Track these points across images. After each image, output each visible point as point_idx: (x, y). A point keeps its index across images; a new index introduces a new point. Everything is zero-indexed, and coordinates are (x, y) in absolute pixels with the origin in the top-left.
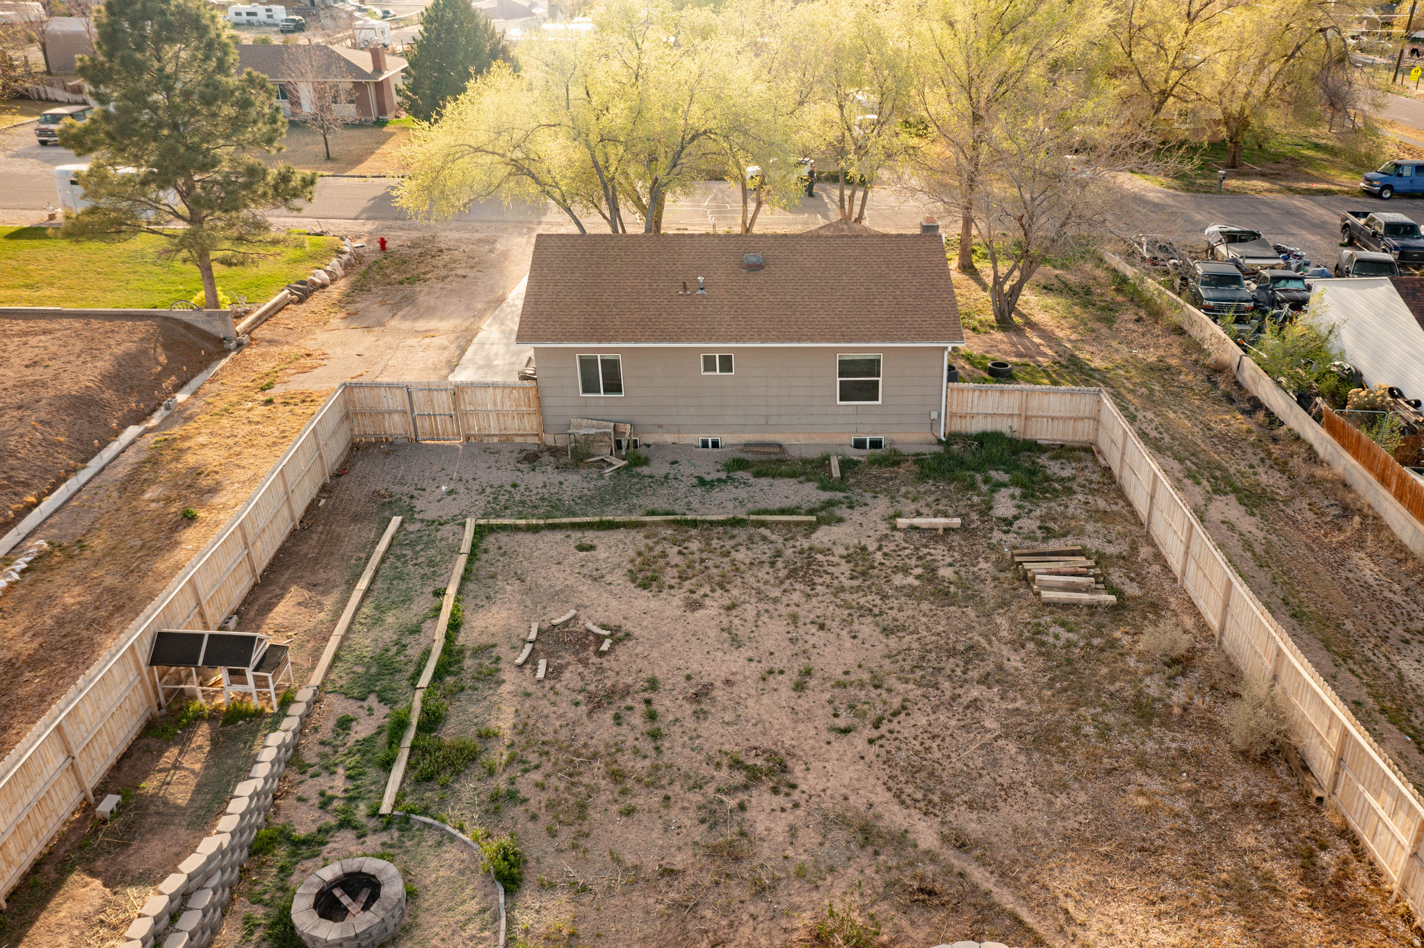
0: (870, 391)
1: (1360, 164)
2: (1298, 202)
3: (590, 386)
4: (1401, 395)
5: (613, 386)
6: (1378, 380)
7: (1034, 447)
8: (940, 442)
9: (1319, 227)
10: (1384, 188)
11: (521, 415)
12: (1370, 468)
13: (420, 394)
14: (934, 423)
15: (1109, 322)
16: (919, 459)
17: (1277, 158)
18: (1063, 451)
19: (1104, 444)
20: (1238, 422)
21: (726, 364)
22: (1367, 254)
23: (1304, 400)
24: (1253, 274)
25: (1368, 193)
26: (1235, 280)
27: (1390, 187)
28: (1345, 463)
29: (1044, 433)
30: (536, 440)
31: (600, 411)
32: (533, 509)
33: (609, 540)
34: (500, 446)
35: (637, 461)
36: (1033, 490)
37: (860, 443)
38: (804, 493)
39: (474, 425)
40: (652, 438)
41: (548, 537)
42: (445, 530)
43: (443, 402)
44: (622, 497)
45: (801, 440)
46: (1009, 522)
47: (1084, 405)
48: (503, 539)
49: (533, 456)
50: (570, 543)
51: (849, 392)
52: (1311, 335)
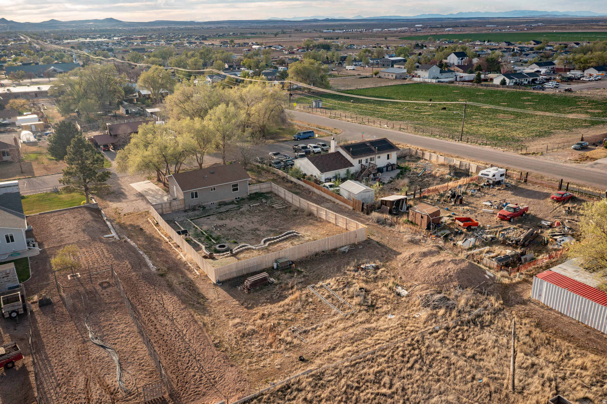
0: (237, 189)
1: (292, 132)
2: (282, 144)
3: (193, 197)
5: (196, 196)
6: (309, 174)
7: (263, 193)
8: (248, 196)
9: (288, 149)
11: (181, 205)
12: (311, 186)
13: (164, 204)
14: (247, 193)
15: (261, 174)
16: (247, 198)
17: (272, 134)
18: (267, 193)
19: (273, 190)
20: (290, 185)
21: (214, 189)
22: (300, 154)
23: (299, 179)
24: (282, 161)
26: (279, 163)
27: (299, 138)
28: (308, 186)
29: (264, 191)
31: (194, 202)
32: (195, 217)
33: (211, 217)
34: (178, 211)
35: (204, 208)
36: (267, 198)
37: (236, 198)
38: (234, 206)
39: (173, 208)
40: (203, 205)
41: (201, 219)
42: (184, 222)
43: (168, 205)
44: (207, 212)
45: (227, 200)
46: (266, 203)
47: (269, 185)
48: (194, 220)
49: (185, 211)
50: (205, 218)
51: (234, 190)
52: (296, 169)
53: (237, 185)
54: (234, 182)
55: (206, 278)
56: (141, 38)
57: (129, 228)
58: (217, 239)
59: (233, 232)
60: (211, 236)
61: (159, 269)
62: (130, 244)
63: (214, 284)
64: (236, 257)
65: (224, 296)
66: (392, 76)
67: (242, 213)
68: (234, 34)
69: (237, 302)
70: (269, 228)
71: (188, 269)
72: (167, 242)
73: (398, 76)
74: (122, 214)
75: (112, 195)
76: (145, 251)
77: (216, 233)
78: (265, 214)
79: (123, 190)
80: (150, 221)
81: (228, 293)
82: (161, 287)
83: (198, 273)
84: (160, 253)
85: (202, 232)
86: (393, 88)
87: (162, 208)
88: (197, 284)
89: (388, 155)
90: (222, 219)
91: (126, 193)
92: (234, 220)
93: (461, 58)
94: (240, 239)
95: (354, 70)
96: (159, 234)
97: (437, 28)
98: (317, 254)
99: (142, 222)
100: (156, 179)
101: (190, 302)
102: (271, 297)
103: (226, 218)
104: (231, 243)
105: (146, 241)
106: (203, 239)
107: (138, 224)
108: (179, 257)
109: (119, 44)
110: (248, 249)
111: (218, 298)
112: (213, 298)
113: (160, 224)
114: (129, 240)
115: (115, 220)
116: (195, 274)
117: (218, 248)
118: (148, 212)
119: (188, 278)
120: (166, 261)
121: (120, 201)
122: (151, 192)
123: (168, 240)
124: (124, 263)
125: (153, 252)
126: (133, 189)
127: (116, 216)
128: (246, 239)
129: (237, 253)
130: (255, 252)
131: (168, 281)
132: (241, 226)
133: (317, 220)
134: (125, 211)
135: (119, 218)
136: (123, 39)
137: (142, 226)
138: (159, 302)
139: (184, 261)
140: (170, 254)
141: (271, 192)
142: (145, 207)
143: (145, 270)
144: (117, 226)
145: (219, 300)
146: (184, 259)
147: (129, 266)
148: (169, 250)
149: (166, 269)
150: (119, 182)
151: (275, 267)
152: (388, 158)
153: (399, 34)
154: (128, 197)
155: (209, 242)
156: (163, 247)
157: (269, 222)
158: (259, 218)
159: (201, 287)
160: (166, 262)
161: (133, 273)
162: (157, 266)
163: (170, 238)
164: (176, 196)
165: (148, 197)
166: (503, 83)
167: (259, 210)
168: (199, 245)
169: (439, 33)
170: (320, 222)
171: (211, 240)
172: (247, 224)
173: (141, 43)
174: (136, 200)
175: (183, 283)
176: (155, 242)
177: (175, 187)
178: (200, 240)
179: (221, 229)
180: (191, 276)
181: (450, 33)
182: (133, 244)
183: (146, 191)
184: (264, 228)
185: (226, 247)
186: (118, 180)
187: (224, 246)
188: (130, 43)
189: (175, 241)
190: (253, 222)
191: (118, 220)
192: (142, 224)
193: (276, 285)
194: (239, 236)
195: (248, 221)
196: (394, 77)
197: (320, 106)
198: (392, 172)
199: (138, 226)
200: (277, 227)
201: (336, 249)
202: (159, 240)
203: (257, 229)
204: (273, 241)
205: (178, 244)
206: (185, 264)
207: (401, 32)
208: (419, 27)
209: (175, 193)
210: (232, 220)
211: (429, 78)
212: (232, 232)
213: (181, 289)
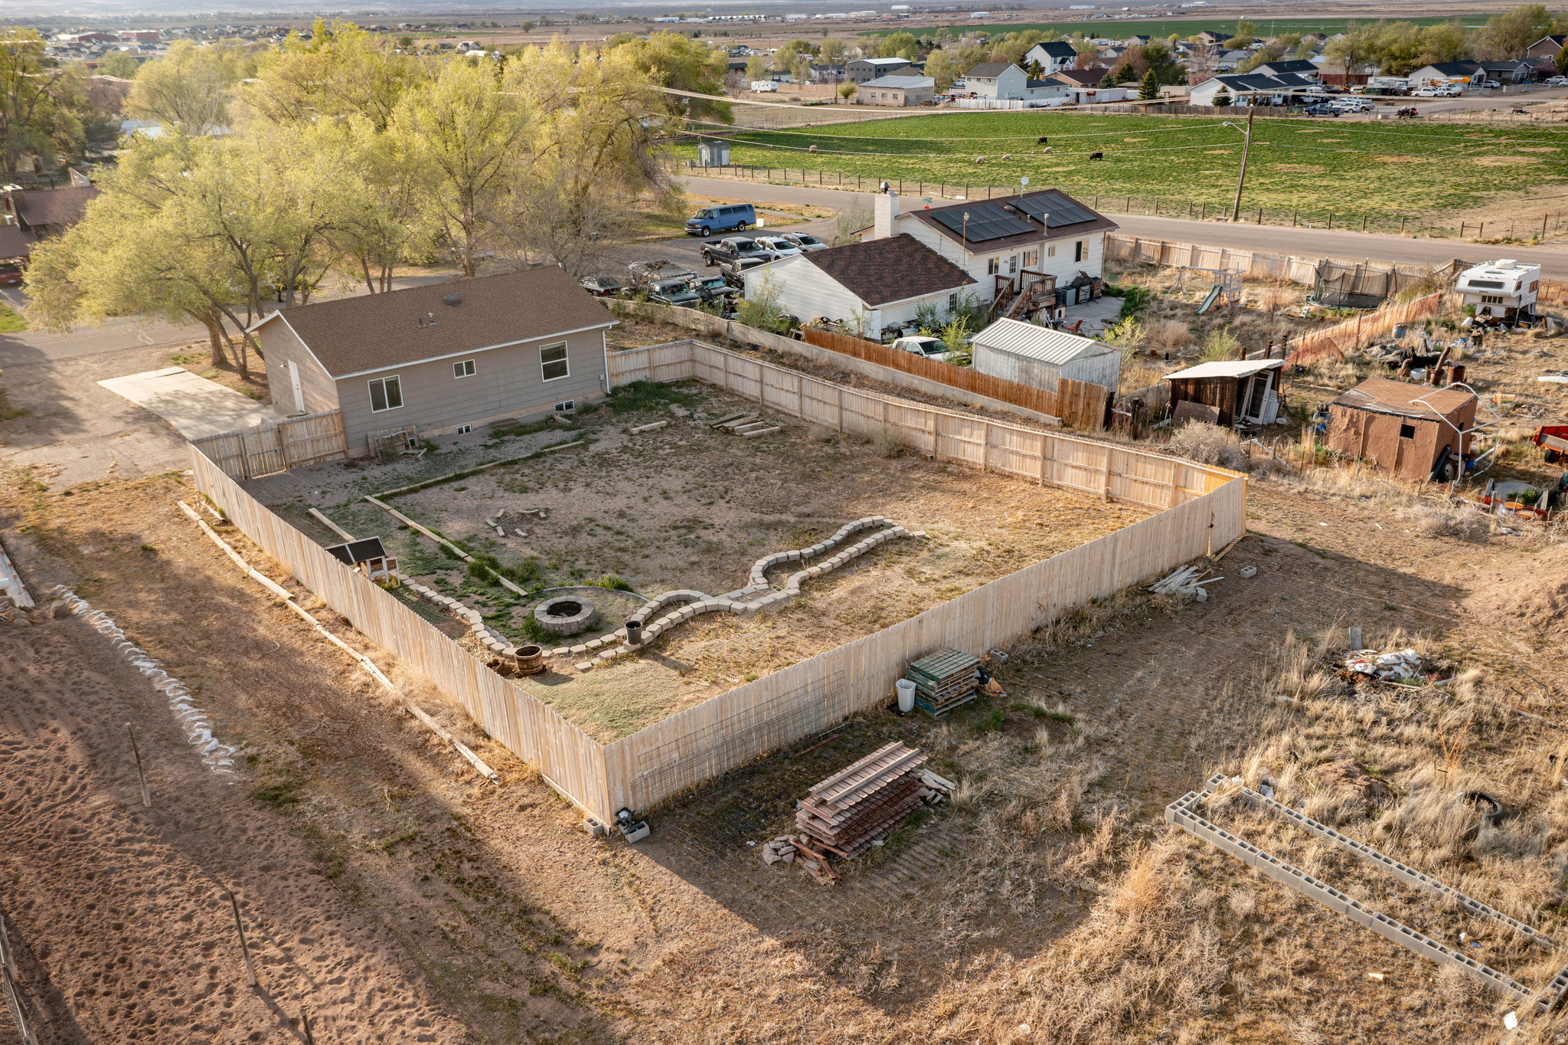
0: (561, 369)
2: (654, 247)
3: (378, 404)
4: (828, 320)
5: (395, 401)
6: (810, 317)
7: (663, 385)
8: (608, 395)
10: (704, 228)
11: (329, 438)
12: (845, 351)
13: (252, 438)
14: (603, 383)
16: (607, 404)
18: (679, 384)
19: (702, 372)
21: (470, 366)
24: (687, 283)
25: (693, 234)
26: (681, 288)
27: (707, 227)
28: (827, 353)
29: (665, 376)
30: (342, 456)
31: (387, 422)
32: (397, 485)
33: (470, 483)
34: (318, 466)
35: (431, 447)
36: (686, 401)
37: (560, 408)
38: (559, 435)
39: (295, 454)
40: (426, 435)
41: (429, 492)
42: (353, 507)
43: (269, 440)
44: (447, 465)
45: (523, 414)
46: (691, 417)
47: (684, 352)
48: (401, 500)
49: (351, 464)
50: (448, 490)
51: (549, 372)
52: (752, 305)
53: (559, 352)
54: (550, 339)
55: (538, 796)
56: (140, 37)
57: (86, 551)
58: (527, 574)
59: (593, 542)
60: (494, 565)
61: (252, 759)
62: (86, 624)
63: (600, 833)
64: (664, 661)
65: (693, 917)
66: (895, 97)
67: (604, 461)
68: (409, 26)
69: (797, 960)
70: (749, 516)
71: (422, 746)
72: (282, 605)
73: (912, 98)
74: (56, 490)
75: (20, 422)
76: (169, 655)
77: (515, 550)
78: (706, 459)
79: (66, 403)
80: (190, 512)
81: (711, 889)
82: (274, 881)
83: (485, 771)
84: (253, 664)
85: (443, 548)
86: (914, 122)
87: (241, 456)
88: (496, 843)
89: (1079, 245)
90: (524, 490)
91: (81, 412)
92: (578, 490)
93: (1059, 59)
94: (636, 571)
95: (774, 91)
96: (235, 568)
97: (949, 12)
98: (1075, 617)
99: (151, 520)
100: (207, 362)
101: (488, 987)
102: (992, 900)
103: (542, 485)
104: (603, 589)
105: (172, 606)
106: (456, 580)
107: (133, 530)
108: (356, 678)
109: (77, 50)
110: (709, 614)
111: (660, 935)
112: (627, 942)
113: (238, 522)
114: (80, 607)
115: (17, 517)
116: (467, 776)
117: (547, 620)
118: (178, 475)
119: (430, 801)
120: (291, 707)
121: (50, 443)
122: (188, 403)
123: (284, 594)
124: (45, 734)
125: (215, 661)
126: (112, 396)
127: (27, 501)
128: (663, 568)
129: (662, 639)
130: (751, 626)
131: (312, 833)
132: (621, 515)
133: (943, 470)
134: (72, 478)
135: (37, 507)
136: (88, 39)
137: (149, 539)
138: (270, 1002)
139: (387, 701)
140: (304, 669)
141: (693, 381)
142: (164, 457)
143: (170, 773)
144: (26, 542)
145: (672, 947)
146: (389, 688)
147: (75, 754)
148: (297, 643)
149: (293, 753)
150: (53, 375)
151: (907, 698)
152: (1078, 259)
153: (854, 26)
154: (87, 426)
155: (492, 592)
156: (262, 631)
157: (739, 491)
158: (688, 476)
159: (525, 862)
160: (290, 711)
161: (98, 800)
162: (238, 739)
163: (293, 582)
164: (300, 405)
165: (176, 422)
166: (1223, 102)
167: (673, 445)
168: (446, 609)
169: (958, 24)
170: (963, 477)
171: (496, 583)
172: (641, 506)
173: (142, 48)
174: (121, 434)
175: (410, 840)
176: (220, 608)
177: (293, 367)
178: (443, 586)
179: (530, 532)
180: (444, 790)
181: (986, 23)
182: (100, 622)
183: (167, 402)
184: (723, 514)
185: (586, 612)
186: (50, 369)
187: (573, 608)
188: (109, 47)
189: (321, 596)
190: (665, 495)
191: (32, 518)
192: (153, 527)
193: (970, 810)
194: (626, 557)
195: (644, 492)
196: (901, 100)
197: (724, 162)
198: (1091, 304)
199: (131, 538)
200: (784, 509)
201: (1143, 589)
202: (240, 595)
203: (692, 524)
204: (814, 570)
205: (342, 610)
206: (400, 721)
207: (857, 21)
208: (903, 11)
209: (298, 396)
210: (567, 490)
211: (1000, 97)
212: (584, 540)
213: (406, 889)
